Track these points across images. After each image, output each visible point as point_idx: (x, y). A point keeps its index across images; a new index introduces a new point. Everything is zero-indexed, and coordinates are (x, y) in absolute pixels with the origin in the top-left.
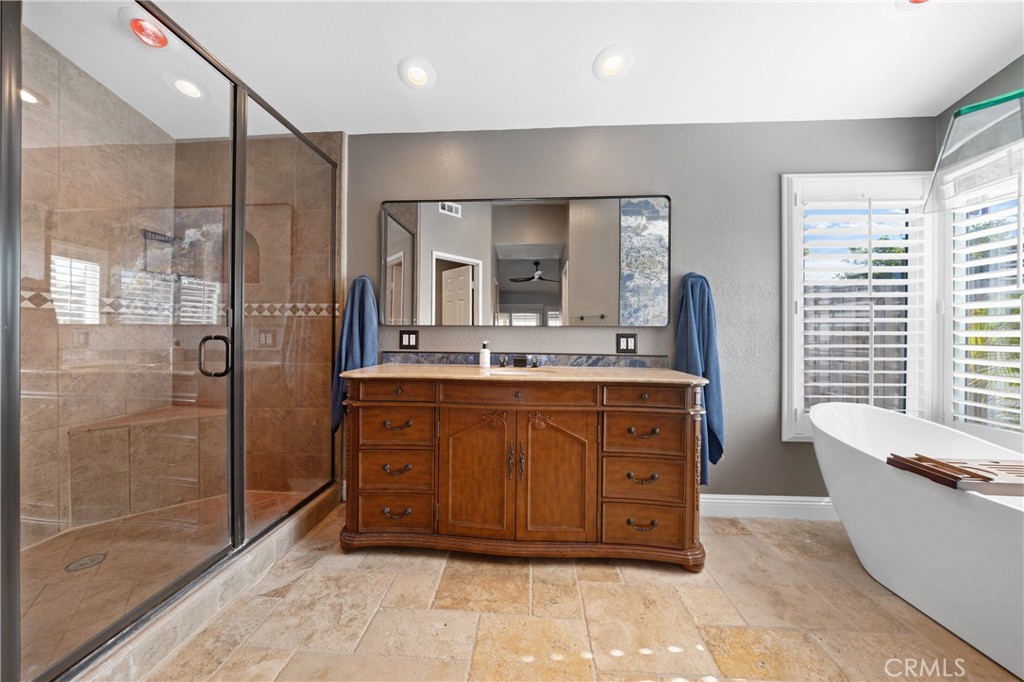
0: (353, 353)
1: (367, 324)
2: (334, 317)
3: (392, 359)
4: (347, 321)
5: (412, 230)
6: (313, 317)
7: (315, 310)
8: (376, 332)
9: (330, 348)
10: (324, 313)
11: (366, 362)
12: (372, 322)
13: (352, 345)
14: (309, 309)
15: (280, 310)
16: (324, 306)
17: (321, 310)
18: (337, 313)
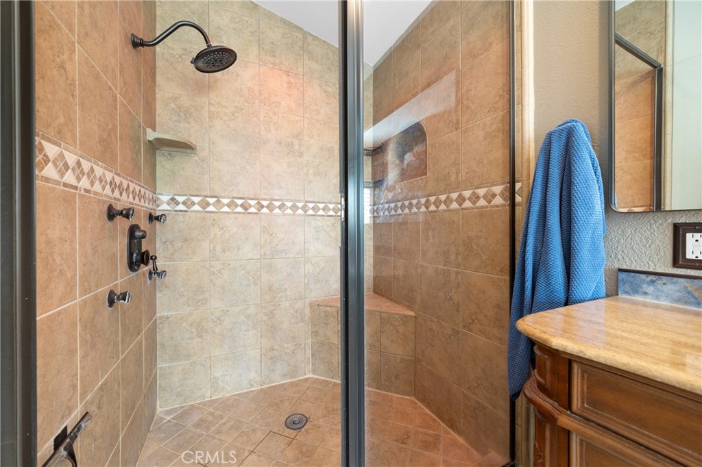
0: (547, 269)
1: (580, 212)
2: (513, 205)
3: (645, 288)
4: (536, 208)
5: (653, 55)
6: (482, 207)
7: (485, 197)
8: (600, 228)
9: (507, 254)
10: (498, 200)
11: (579, 290)
12: (590, 208)
13: (547, 253)
14: (478, 198)
15: (445, 202)
16: (498, 189)
17: (494, 196)
18: (518, 199)
